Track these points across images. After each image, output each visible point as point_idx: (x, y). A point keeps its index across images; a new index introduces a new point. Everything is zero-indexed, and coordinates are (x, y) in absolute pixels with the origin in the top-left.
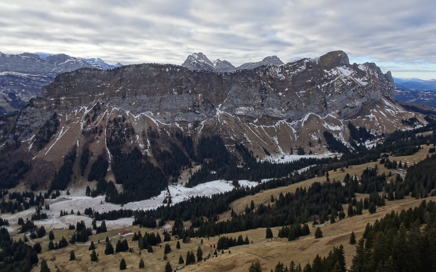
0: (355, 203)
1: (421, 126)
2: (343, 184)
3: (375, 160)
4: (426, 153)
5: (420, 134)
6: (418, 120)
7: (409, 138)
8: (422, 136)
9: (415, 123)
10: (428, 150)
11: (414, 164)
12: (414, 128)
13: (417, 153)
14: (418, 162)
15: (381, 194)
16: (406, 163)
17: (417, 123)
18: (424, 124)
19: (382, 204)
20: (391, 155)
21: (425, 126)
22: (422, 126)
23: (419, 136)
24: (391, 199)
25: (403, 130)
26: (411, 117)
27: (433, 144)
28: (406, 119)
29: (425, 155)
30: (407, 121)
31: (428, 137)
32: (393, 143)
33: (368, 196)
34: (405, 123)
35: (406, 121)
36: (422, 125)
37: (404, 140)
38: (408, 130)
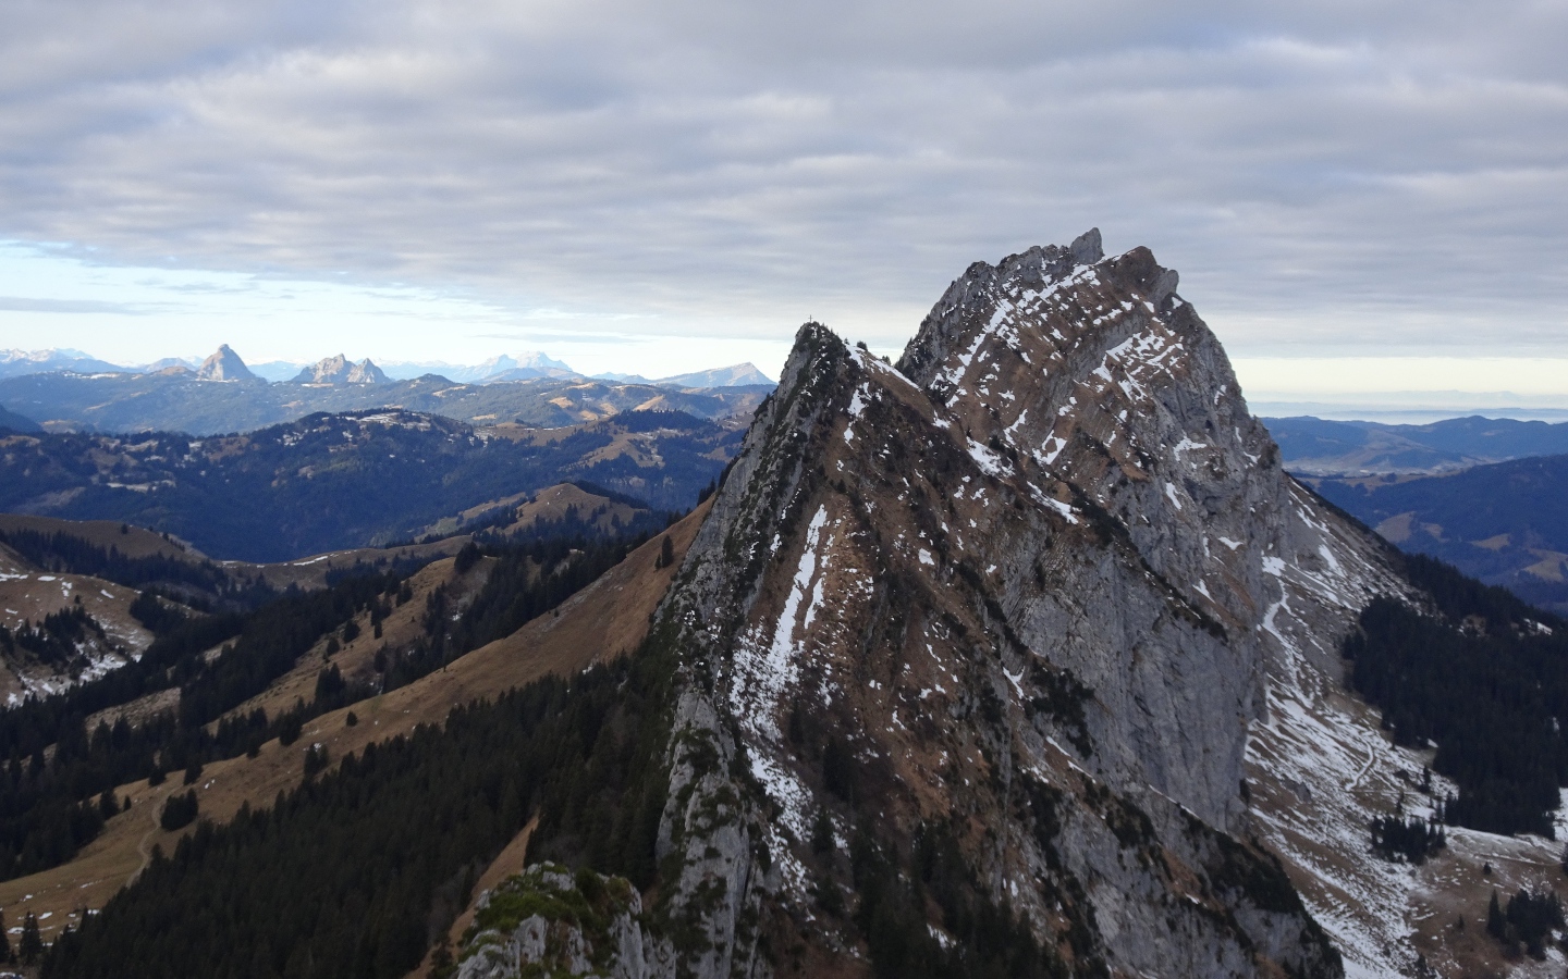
1: (113, 663)
4: (147, 836)
5: (110, 716)
6: (96, 627)
7: (49, 752)
8: (122, 725)
9: (79, 647)
10: (156, 814)
11: (78, 919)
12: (75, 677)
13: (97, 843)
14: (103, 900)
16: (31, 925)
17: (92, 644)
18: (133, 648)
21: (138, 658)
22: (120, 664)
23: (103, 727)
25: (12, 698)
26: (55, 612)
27: (182, 774)
28: (27, 627)
29: (141, 848)
30: (31, 637)
31: (158, 729)
34: (21, 653)
35: (27, 641)
36: (122, 653)
37: (15, 768)
38: (42, 698)
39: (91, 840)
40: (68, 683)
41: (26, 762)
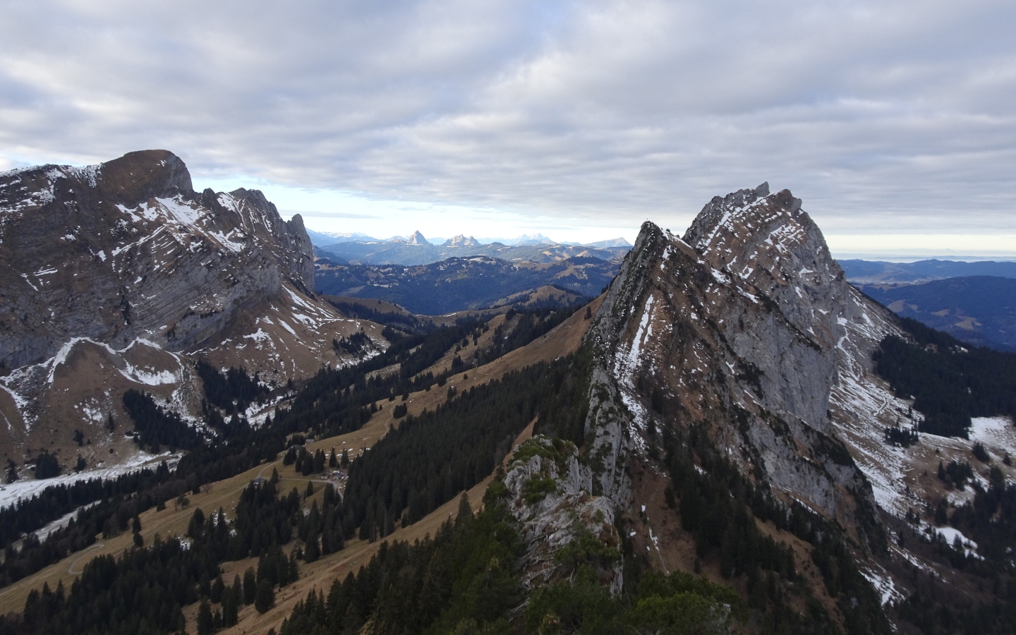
0: (219, 593)
1: (375, 353)
2: (186, 544)
3: (272, 458)
4: (388, 420)
5: (374, 374)
6: (369, 340)
7: (352, 387)
8: (379, 377)
9: (363, 347)
10: (392, 412)
11: (363, 452)
12: (361, 359)
13: (370, 423)
14: (372, 444)
15: (287, 550)
16: (345, 453)
17: (368, 346)
18: (383, 348)
19: (288, 576)
20: (311, 437)
21: (385, 352)
22: (378, 354)
23: (372, 378)
24: (313, 556)
25: (338, 366)
26: (354, 333)
27: (401, 396)
28: (343, 339)
29: (386, 425)
30: (345, 343)
31: (392, 379)
32: (315, 403)
33: (253, 563)
34: (341, 349)
35: (343, 345)
36: (379, 350)
37: (339, 393)
38: (349, 367)
39: (367, 421)
40: (359, 361)
41: (343, 391)
